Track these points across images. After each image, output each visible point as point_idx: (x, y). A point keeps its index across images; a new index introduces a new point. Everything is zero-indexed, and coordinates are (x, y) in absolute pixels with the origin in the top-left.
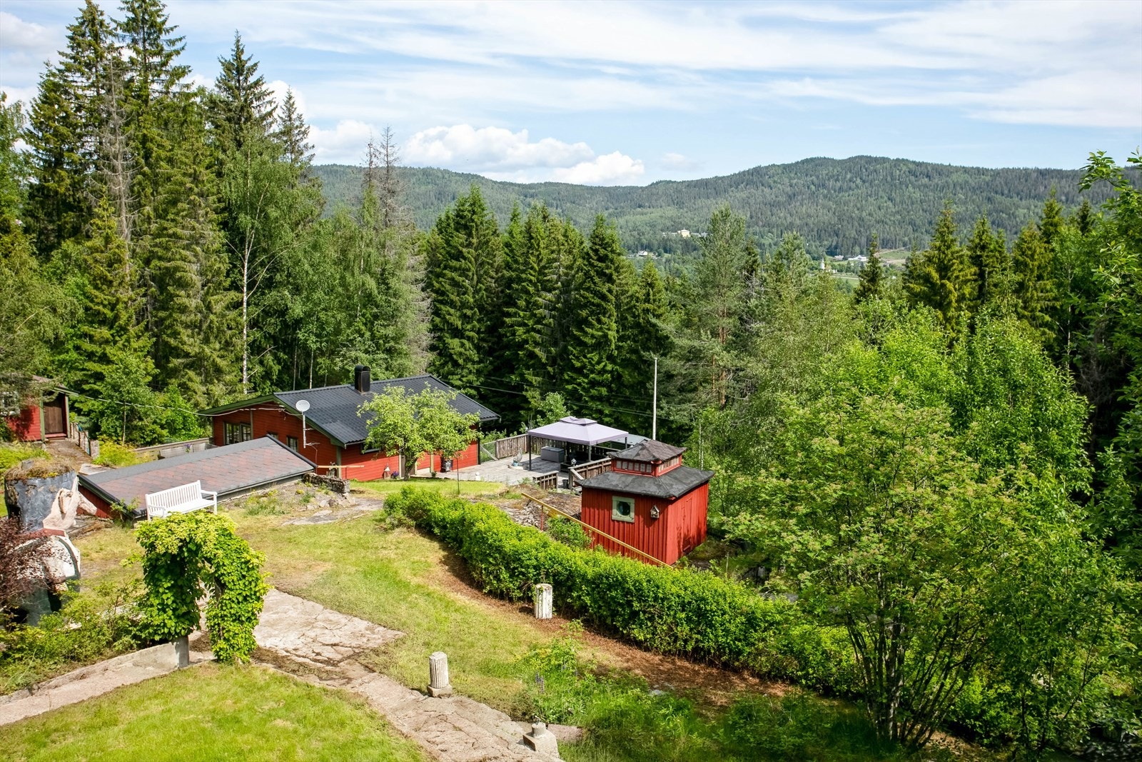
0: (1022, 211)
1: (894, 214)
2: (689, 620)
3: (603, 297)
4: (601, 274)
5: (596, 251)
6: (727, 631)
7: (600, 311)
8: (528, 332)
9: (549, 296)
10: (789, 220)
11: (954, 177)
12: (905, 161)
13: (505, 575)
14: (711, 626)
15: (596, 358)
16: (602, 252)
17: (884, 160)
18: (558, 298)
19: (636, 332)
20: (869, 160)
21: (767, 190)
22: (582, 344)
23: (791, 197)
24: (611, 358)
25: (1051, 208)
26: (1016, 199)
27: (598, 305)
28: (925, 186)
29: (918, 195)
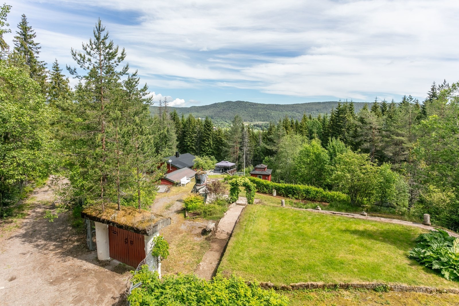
0: (273, 113)
1: (246, 114)
2: (305, 193)
3: (209, 135)
4: (208, 129)
5: (207, 124)
6: (313, 194)
7: (208, 138)
8: (190, 143)
9: (195, 135)
10: (223, 115)
11: (259, 106)
12: (248, 102)
13: (265, 189)
14: (310, 194)
15: (208, 148)
16: (208, 125)
17: (244, 102)
18: (197, 135)
19: (217, 142)
20: (240, 102)
21: (218, 108)
22: (204, 145)
23: (223, 110)
24: (211, 148)
25: (304, 115)
26: (271, 111)
27: (208, 137)
28: (253, 108)
29: (251, 110)
